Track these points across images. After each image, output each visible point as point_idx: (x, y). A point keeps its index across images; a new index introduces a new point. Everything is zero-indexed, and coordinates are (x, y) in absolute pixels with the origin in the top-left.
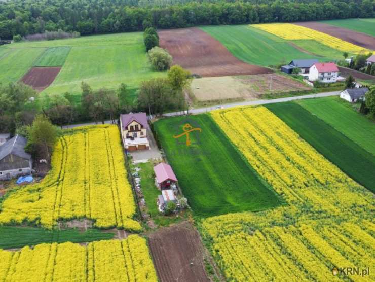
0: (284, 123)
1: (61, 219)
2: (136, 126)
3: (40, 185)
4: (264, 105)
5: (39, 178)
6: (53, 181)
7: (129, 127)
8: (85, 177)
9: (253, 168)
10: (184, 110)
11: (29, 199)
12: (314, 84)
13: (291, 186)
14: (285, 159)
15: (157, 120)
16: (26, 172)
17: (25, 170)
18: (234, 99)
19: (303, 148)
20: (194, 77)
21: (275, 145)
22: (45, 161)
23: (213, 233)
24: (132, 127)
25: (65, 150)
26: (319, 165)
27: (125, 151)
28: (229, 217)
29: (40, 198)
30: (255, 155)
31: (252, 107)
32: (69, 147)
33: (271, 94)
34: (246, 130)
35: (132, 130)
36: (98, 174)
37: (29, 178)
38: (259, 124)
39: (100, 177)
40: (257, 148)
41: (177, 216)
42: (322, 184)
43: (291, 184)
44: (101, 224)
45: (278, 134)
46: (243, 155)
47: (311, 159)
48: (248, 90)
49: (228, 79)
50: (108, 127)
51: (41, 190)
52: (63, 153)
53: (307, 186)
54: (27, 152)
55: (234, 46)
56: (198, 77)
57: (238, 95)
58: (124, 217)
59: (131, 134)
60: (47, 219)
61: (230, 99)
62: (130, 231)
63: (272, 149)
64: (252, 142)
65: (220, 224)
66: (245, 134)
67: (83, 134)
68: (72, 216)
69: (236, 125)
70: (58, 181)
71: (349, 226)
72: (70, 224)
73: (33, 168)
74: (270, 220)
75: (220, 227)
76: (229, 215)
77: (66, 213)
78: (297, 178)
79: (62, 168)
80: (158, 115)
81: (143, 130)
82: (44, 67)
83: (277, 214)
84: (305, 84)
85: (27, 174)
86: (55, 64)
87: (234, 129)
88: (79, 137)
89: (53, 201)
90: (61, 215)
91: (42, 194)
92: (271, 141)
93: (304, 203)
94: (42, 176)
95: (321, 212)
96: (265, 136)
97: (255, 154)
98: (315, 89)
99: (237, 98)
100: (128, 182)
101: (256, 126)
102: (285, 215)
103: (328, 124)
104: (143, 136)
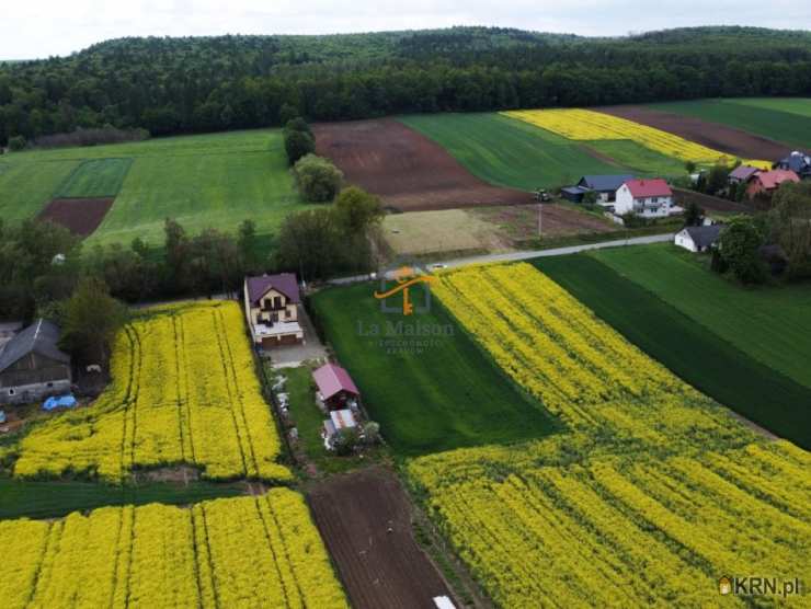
0: (565, 292)
1: (137, 468)
2: (275, 299)
3: (92, 411)
4: (527, 261)
5: (88, 398)
6: (116, 402)
7: (262, 302)
8: (179, 396)
9: (504, 373)
10: (369, 273)
11: (72, 435)
12: (625, 221)
13: (576, 401)
14: (566, 355)
15: (316, 290)
16: (62, 387)
17: (60, 384)
18: (467, 250)
19: (601, 335)
20: (389, 211)
21: (547, 330)
22: (96, 367)
23: (428, 480)
24: (268, 302)
25: (136, 347)
26: (630, 363)
28: (459, 454)
29: (93, 432)
30: (509, 350)
31: (504, 264)
32: (144, 343)
33: (542, 240)
34: (491, 305)
35: (268, 307)
36: (204, 388)
37: (69, 400)
38: (517, 294)
39: (208, 395)
40: (512, 337)
41: (361, 456)
42: (636, 396)
43: (576, 396)
44: (215, 472)
45: (554, 311)
46: (486, 350)
47: (616, 353)
48: (496, 234)
49: (457, 215)
50: (219, 305)
51: (93, 420)
52: (133, 354)
53: (606, 399)
55: (469, 154)
56: (396, 211)
57: (476, 244)
58: (259, 460)
59: (266, 316)
61: (460, 251)
62: (270, 483)
63: (542, 338)
64: (502, 326)
65: (441, 467)
66: (489, 314)
67: (170, 319)
68: (158, 461)
69: (472, 297)
70: (125, 402)
71: (680, 463)
72: (154, 475)
73: (74, 381)
74: (536, 457)
75: (441, 471)
76: (460, 451)
77: (145, 455)
78: (588, 387)
79: (131, 380)
80: (319, 282)
81: (289, 307)
82: (78, 198)
83: (550, 446)
84: (607, 221)
85: (64, 393)
86: (100, 192)
87: (468, 303)
88: (163, 324)
89: (120, 436)
90: (137, 460)
91: (96, 426)
92: (540, 324)
93: (600, 429)
94: (94, 396)
95: (631, 442)
96: (529, 314)
97: (509, 348)
98: (627, 229)
99: (475, 249)
100: (263, 401)
101: (512, 298)
102: (563, 449)
103: (651, 292)
104: (289, 319)
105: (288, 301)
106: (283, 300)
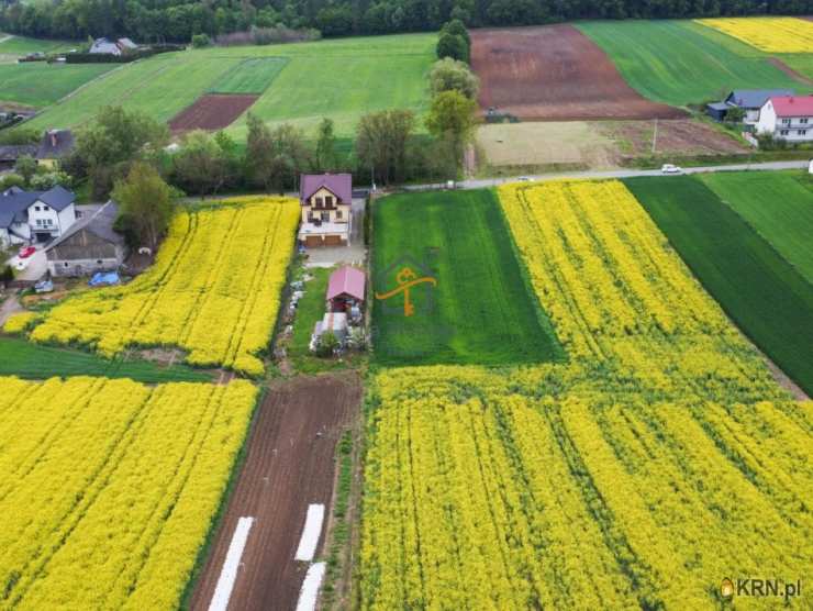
0: (647, 216)
1: (134, 345)
2: (327, 198)
3: (124, 289)
4: (620, 180)
5: (128, 278)
6: (149, 283)
7: (313, 201)
8: (206, 282)
9: (534, 294)
10: (445, 181)
11: (96, 308)
12: (760, 143)
13: (594, 332)
14: (610, 282)
15: (386, 194)
16: (110, 266)
17: (108, 262)
18: (565, 164)
19: (661, 265)
20: (506, 120)
21: (604, 254)
22: (148, 250)
24: (319, 201)
26: (680, 298)
27: (298, 244)
28: (438, 371)
29: (115, 308)
30: (551, 271)
31: (595, 181)
32: (199, 231)
33: (652, 159)
34: (555, 222)
35: (319, 206)
36: (231, 280)
37: (112, 278)
38: (591, 214)
39: (230, 287)
40: (561, 258)
41: (341, 360)
42: (666, 334)
43: (598, 327)
45: (622, 235)
46: (527, 268)
47: (669, 285)
48: (607, 150)
49: (581, 126)
50: (287, 201)
51: (122, 297)
52: (184, 240)
53: (629, 332)
54: (117, 231)
55: (636, 63)
56: (514, 120)
57: (577, 158)
58: (242, 350)
59: (317, 215)
60: (110, 343)
61: (555, 165)
62: (242, 374)
64: (557, 245)
66: (549, 232)
67: (234, 211)
68: (153, 342)
69: (539, 214)
70: (157, 284)
71: (664, 409)
72: (146, 354)
73: (125, 261)
74: (513, 383)
75: (406, 384)
76: (438, 367)
77: (145, 335)
78: (617, 318)
79: (172, 264)
80: (392, 187)
82: (227, 94)
83: (533, 375)
84: (739, 143)
85: (111, 271)
86: (248, 90)
87: (532, 219)
88: (224, 216)
89: (134, 315)
90: (136, 338)
91: (120, 303)
92: (599, 247)
93: (602, 364)
94: (133, 276)
95: (627, 381)
96: (593, 237)
97: (552, 269)
98: (761, 152)
99: (574, 164)
100: (278, 297)
101: (582, 217)
102: (549, 379)
103: (746, 224)
104: (340, 220)
105: (339, 201)
106: (334, 201)
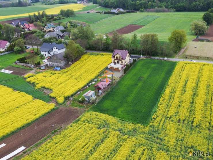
9: (159, 99)
11: (46, 76)
13: (167, 118)
14: (190, 102)
22: (71, 63)
23: (84, 119)
24: (117, 57)
25: (84, 61)
27: (107, 68)
30: (172, 93)
32: (87, 60)
34: (188, 77)
38: (204, 76)
39: (80, 77)
40: (179, 89)
42: (192, 126)
43: (170, 116)
44: (52, 94)
45: (208, 86)
46: (165, 90)
47: (211, 108)
52: (81, 62)
60: (40, 85)
63: (189, 93)
65: (94, 117)
67: (100, 56)
69: (185, 73)
70: (65, 73)
72: (45, 90)
74: (122, 127)
75: (91, 118)
78: (179, 115)
79: (73, 68)
81: (122, 60)
85: (59, 67)
86: (142, 24)
87: (181, 74)
92: (196, 89)
94: (62, 69)
96: (197, 84)
100: (88, 82)
104: (122, 64)
106: (121, 58)
